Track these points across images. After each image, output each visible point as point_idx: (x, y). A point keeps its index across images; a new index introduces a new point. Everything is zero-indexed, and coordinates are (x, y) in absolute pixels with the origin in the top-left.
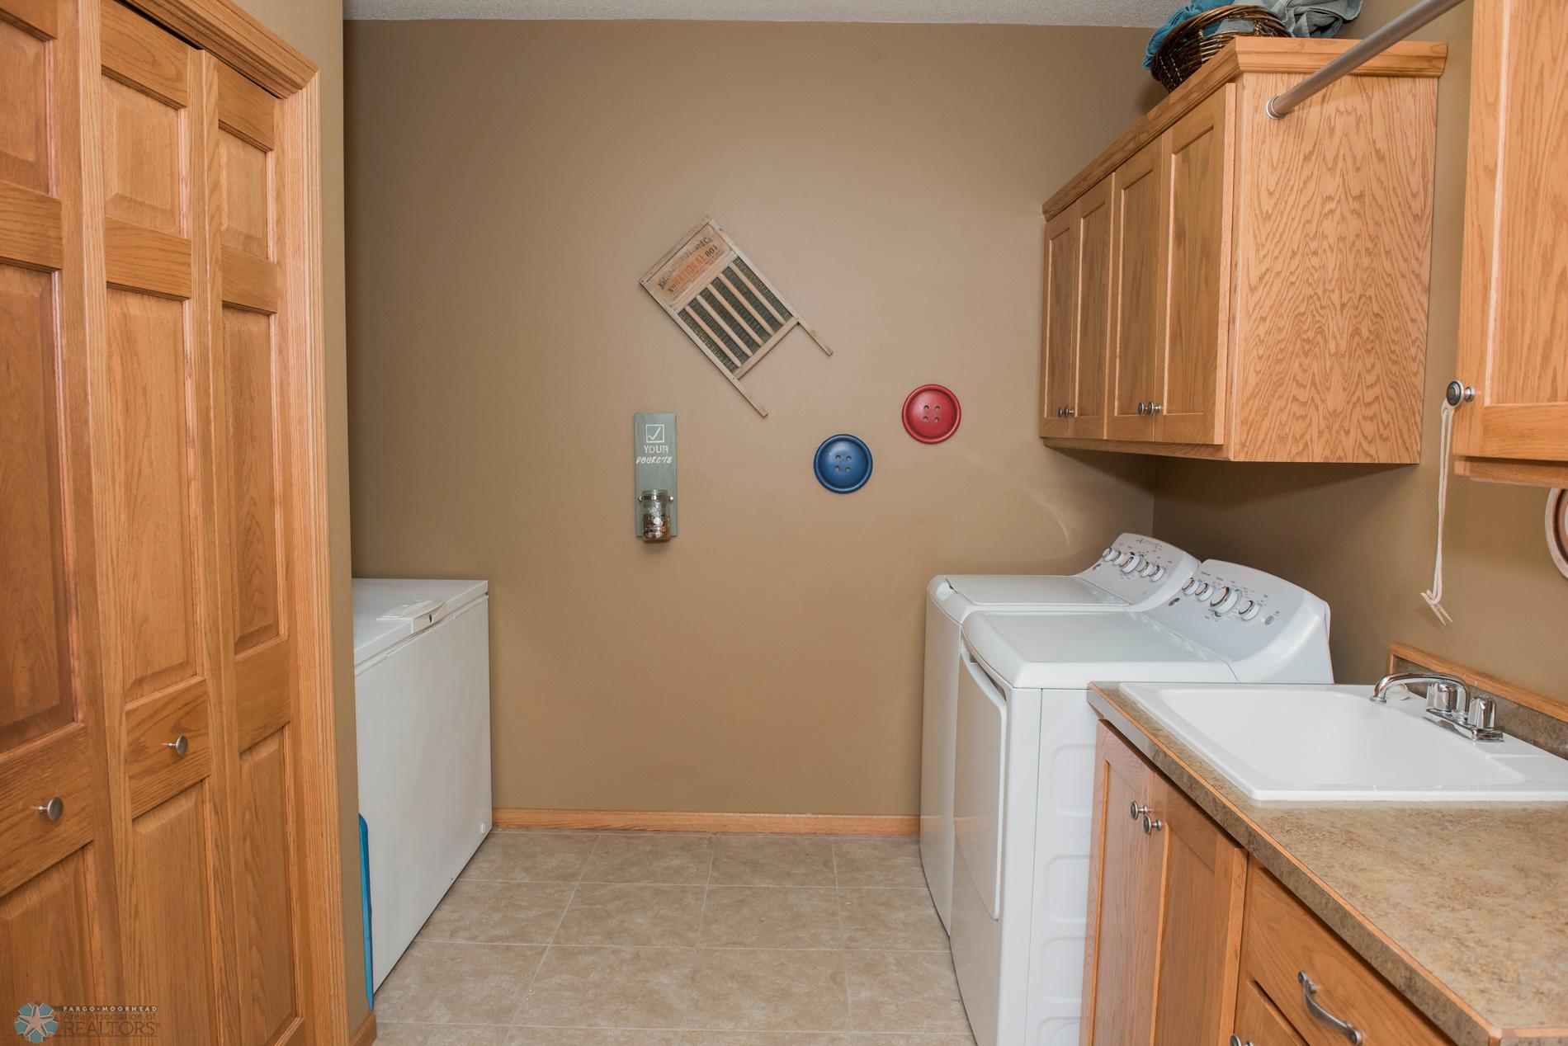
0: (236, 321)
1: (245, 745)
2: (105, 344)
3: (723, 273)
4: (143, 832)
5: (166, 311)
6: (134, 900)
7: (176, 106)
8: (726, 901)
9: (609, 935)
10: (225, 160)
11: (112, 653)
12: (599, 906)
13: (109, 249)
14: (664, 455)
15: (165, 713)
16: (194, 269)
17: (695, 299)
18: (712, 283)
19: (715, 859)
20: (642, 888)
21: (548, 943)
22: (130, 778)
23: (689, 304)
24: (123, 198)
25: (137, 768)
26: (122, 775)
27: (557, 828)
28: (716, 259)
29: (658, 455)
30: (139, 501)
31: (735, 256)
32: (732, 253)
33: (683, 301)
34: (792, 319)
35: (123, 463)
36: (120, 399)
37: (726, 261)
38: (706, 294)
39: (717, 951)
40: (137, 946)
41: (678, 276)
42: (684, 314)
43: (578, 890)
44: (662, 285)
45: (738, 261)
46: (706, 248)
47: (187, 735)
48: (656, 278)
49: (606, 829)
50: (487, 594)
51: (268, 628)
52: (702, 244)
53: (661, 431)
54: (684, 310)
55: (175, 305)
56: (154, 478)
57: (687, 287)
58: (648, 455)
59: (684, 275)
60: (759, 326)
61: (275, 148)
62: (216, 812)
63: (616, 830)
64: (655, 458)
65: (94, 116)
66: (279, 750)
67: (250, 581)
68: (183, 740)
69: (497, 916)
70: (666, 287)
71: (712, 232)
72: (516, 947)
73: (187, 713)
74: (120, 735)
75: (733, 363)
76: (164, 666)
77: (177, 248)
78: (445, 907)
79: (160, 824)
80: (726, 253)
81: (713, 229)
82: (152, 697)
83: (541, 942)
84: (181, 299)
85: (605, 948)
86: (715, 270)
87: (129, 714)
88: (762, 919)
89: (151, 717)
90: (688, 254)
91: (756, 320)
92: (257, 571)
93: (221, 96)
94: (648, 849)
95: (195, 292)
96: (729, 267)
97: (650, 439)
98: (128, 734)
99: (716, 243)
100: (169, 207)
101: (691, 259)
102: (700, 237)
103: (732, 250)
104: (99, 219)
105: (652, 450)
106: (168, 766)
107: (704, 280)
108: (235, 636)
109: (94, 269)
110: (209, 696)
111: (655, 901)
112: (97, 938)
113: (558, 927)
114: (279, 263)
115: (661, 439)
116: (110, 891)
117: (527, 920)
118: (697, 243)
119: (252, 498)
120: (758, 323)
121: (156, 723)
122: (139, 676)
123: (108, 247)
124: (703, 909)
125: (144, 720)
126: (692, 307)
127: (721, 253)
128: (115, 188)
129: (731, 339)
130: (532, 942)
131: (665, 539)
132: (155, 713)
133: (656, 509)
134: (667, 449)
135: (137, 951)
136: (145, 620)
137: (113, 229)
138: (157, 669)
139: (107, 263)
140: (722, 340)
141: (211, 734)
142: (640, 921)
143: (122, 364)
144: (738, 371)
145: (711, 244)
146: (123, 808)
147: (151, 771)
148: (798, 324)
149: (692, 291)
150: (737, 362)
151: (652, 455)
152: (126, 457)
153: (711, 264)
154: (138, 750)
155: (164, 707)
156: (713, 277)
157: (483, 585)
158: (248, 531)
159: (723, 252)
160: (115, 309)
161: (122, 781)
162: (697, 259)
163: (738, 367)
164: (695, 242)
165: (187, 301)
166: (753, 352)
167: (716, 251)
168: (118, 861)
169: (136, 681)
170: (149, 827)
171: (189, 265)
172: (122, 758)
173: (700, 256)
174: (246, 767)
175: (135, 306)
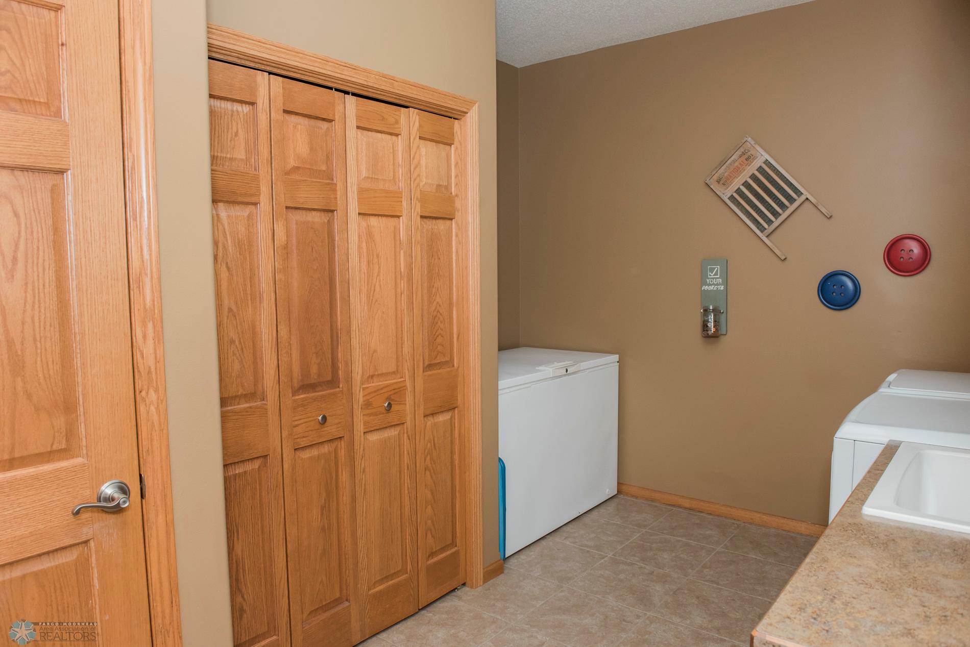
0: (429, 224)
1: (428, 412)
2: (357, 238)
3: (757, 170)
4: (370, 439)
5: (391, 222)
6: (363, 466)
7: (397, 135)
8: (724, 559)
9: (643, 559)
10: (424, 153)
11: (357, 363)
12: (649, 544)
13: (360, 199)
14: (720, 284)
15: (383, 391)
16: (404, 204)
17: (739, 188)
18: (750, 177)
19: (734, 536)
20: (679, 541)
21: (610, 554)
22: (363, 415)
23: (735, 192)
24: (368, 178)
25: (367, 412)
26: (359, 413)
27: (653, 500)
28: (752, 162)
29: (715, 285)
30: (373, 302)
31: (765, 159)
32: (762, 157)
33: (730, 191)
34: (803, 195)
35: (366, 286)
36: (365, 260)
37: (759, 162)
38: (746, 184)
39: (699, 582)
40: (363, 485)
41: (728, 175)
42: (732, 198)
43: (643, 534)
44: (718, 181)
45: (767, 162)
46: (746, 156)
47: (392, 403)
48: (715, 177)
49: (679, 506)
50: (618, 362)
51: (446, 363)
52: (743, 154)
53: (717, 270)
54: (732, 195)
55: (396, 219)
56: (381, 292)
57: (734, 182)
58: (710, 285)
59: (732, 174)
60: (780, 202)
61: (455, 143)
62: (409, 439)
63: (686, 508)
64: (713, 286)
65: (353, 147)
66: (451, 418)
67: (435, 340)
68: (389, 404)
69: (593, 535)
70: (721, 183)
71: (749, 146)
72: (592, 552)
73: (395, 393)
74: (360, 397)
75: (763, 227)
76: (384, 371)
77: (396, 196)
78: (570, 526)
79: (379, 438)
80: (759, 158)
81: (750, 143)
82: (377, 383)
83: (606, 553)
84: (399, 217)
85: (637, 565)
86: (752, 169)
87: (364, 389)
88: (739, 573)
89: (375, 392)
90: (734, 161)
91: (778, 198)
92: (440, 336)
93: (420, 126)
94: (696, 522)
95: (404, 213)
96: (761, 166)
97: (710, 275)
98: (363, 397)
99: (752, 152)
100: (392, 178)
101: (737, 164)
102: (742, 150)
103: (762, 155)
104: (355, 188)
105: (712, 281)
106: (383, 414)
107: (745, 176)
108: (424, 364)
109: (353, 208)
110: (407, 388)
111: (681, 549)
112: (344, 477)
113: (620, 548)
114: (456, 195)
115: (717, 275)
116: (352, 459)
117: (606, 541)
118: (740, 154)
119: (438, 303)
120: (780, 200)
121: (377, 395)
122: (371, 374)
123: (359, 199)
124: (706, 560)
125: (372, 393)
126: (737, 193)
127: (755, 158)
128: (364, 174)
129: (761, 211)
130: (602, 552)
131: (716, 336)
132: (378, 390)
133: (711, 318)
134: (721, 281)
135: (363, 488)
136: (375, 351)
137: (361, 191)
138: (380, 372)
139: (358, 205)
140: (756, 213)
141: (408, 405)
142: (665, 557)
143: (366, 246)
144: (766, 231)
145: (749, 153)
146: (359, 427)
147: (375, 414)
148: (807, 199)
149: (737, 183)
150: (766, 225)
151: (711, 285)
152: (368, 284)
153: (749, 166)
154: (368, 404)
155: (382, 389)
156: (750, 174)
157: (616, 357)
158: (435, 317)
159: (757, 157)
160: (364, 224)
161: (359, 416)
162: (740, 164)
163: (766, 229)
164: (739, 153)
165: (401, 217)
166: (776, 219)
167: (752, 157)
168: (356, 448)
169: (369, 377)
170: (374, 437)
171: (402, 202)
172: (360, 407)
173: (742, 161)
174: (429, 423)
175: (373, 221)
